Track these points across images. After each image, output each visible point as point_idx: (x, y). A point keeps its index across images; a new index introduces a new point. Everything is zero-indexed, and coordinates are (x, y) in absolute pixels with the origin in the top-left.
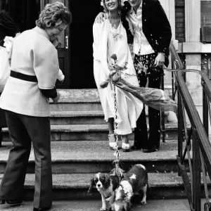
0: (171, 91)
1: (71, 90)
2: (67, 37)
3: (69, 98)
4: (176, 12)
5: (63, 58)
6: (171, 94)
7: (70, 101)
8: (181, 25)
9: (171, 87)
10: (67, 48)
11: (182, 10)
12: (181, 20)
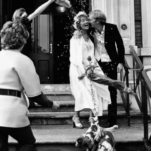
0: (133, 85)
1: (55, 85)
2: (51, 45)
3: (54, 91)
4: (135, 25)
5: (48, 60)
6: (133, 88)
7: (55, 93)
8: (139, 34)
9: (133, 82)
10: (51, 53)
11: (140, 23)
12: (139, 31)
